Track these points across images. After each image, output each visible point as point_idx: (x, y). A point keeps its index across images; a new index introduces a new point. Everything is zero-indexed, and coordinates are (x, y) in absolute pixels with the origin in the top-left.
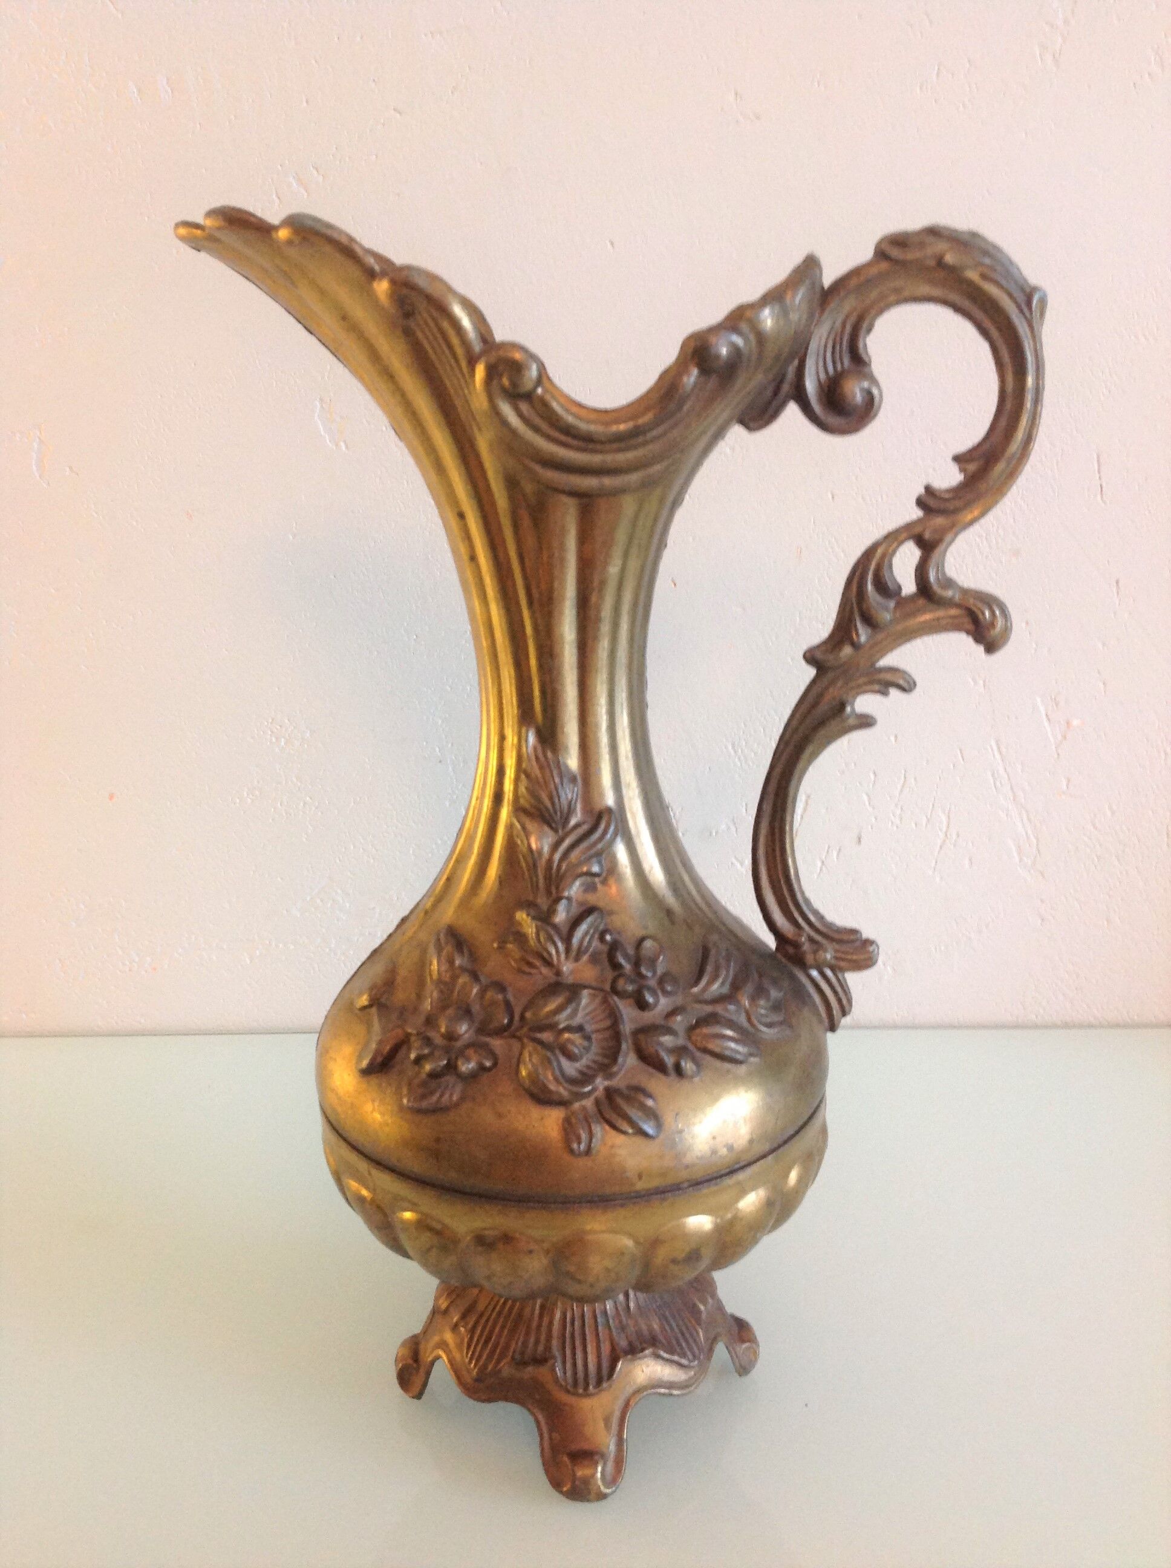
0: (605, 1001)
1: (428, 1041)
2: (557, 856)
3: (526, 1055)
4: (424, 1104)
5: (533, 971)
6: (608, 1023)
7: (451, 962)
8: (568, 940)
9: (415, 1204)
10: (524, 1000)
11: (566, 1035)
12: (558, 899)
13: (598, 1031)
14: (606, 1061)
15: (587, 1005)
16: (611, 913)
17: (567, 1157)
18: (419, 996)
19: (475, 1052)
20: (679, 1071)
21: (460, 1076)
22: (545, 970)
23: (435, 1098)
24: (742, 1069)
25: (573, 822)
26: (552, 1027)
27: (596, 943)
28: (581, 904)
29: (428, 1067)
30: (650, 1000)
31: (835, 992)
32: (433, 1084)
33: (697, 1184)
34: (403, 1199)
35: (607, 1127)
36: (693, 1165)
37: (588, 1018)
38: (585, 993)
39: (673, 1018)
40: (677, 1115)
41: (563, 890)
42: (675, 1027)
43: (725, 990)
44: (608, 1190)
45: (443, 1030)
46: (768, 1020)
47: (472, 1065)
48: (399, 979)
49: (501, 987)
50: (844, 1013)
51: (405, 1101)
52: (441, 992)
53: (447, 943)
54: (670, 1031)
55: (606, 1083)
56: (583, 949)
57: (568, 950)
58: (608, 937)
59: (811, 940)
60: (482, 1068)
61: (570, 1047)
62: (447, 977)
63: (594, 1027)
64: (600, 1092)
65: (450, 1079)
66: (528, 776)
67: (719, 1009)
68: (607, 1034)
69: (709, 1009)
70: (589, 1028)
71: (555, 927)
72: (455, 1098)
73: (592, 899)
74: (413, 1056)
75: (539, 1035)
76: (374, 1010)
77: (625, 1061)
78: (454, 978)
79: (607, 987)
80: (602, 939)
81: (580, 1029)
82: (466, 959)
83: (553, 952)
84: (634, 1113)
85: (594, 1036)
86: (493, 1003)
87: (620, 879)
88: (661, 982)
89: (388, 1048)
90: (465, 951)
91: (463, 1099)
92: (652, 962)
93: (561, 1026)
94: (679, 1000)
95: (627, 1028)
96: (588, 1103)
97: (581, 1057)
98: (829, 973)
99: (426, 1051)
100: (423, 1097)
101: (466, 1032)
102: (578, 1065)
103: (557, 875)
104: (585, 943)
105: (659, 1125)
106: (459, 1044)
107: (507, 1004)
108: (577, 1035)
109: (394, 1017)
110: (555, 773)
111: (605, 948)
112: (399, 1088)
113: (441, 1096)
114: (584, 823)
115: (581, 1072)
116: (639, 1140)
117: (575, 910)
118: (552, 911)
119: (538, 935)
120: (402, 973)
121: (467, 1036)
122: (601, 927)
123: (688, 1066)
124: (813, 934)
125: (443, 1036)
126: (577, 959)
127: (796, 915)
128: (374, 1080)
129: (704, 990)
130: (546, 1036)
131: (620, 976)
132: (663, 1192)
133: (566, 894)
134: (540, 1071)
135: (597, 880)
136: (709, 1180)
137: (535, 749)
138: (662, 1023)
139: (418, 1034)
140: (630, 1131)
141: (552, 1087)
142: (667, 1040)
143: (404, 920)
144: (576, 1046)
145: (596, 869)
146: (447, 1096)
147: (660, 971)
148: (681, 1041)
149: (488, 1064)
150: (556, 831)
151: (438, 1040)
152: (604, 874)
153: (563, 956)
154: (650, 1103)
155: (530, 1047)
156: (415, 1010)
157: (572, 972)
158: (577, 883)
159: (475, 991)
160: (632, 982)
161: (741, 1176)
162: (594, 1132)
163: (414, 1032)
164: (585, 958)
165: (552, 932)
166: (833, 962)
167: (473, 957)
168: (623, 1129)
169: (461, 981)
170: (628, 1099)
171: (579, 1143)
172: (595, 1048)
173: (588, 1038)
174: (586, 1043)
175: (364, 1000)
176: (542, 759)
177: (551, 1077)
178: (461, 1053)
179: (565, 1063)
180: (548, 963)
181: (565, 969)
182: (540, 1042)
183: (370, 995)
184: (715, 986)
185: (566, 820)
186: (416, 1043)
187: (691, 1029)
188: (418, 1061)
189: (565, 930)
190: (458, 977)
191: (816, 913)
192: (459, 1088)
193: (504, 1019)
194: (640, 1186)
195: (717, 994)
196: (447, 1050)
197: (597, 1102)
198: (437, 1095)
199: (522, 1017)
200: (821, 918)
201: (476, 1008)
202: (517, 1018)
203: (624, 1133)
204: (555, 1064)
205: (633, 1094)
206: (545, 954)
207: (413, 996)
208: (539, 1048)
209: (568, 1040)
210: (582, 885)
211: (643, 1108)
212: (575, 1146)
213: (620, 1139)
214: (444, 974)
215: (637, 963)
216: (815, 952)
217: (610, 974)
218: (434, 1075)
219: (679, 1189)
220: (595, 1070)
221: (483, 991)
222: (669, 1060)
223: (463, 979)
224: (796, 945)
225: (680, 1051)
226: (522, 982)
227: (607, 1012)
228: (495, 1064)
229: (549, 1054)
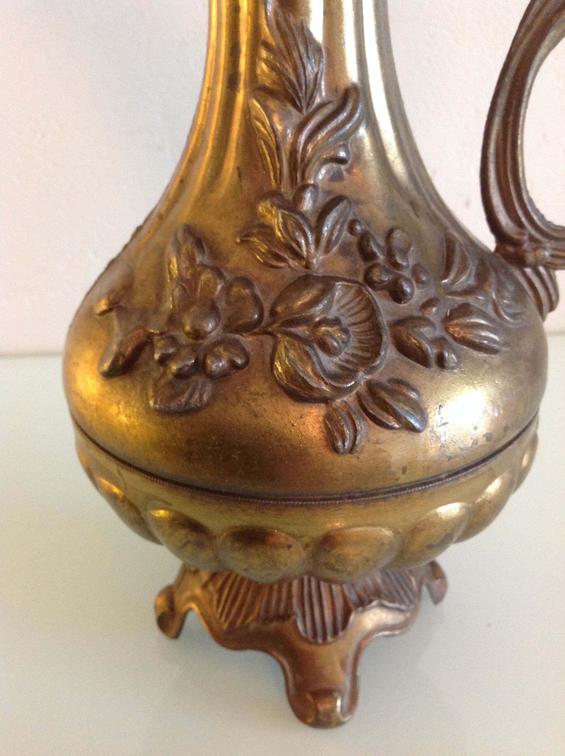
0: (359, 292)
1: (173, 341)
2: (303, 138)
3: (281, 350)
4: (173, 405)
5: (282, 264)
6: (364, 315)
7: (191, 259)
8: (317, 230)
9: (167, 503)
10: (273, 295)
11: (323, 329)
12: (305, 187)
13: (354, 324)
14: (368, 355)
15: (342, 297)
16: (358, 202)
17: (330, 456)
18: (159, 298)
19: (225, 350)
20: (441, 362)
21: (211, 376)
22: (294, 263)
23: (183, 399)
24: (496, 359)
25: (318, 100)
26: (307, 321)
27: (345, 233)
28: (328, 193)
29: (174, 367)
30: (408, 290)
31: (547, 289)
32: (182, 384)
33: (455, 473)
34: (156, 498)
35: (371, 423)
36: (456, 456)
37: (342, 311)
38: (339, 285)
39: (429, 309)
40: (441, 406)
41: (309, 178)
42: (431, 318)
43: (472, 282)
44: (371, 486)
45: (188, 328)
46: (512, 311)
47: (222, 364)
48: (137, 284)
49: (247, 282)
50: (552, 308)
51: (151, 403)
52: (184, 289)
53: (185, 241)
54: (427, 322)
55: (368, 377)
56: (334, 238)
57: (317, 241)
58: (358, 228)
59: (532, 239)
60: (233, 365)
61: (329, 340)
62: (188, 275)
63: (352, 320)
64: (362, 388)
65: (199, 379)
66: (267, 46)
67: (470, 300)
68: (366, 326)
69: (460, 300)
70: (345, 321)
71: (302, 215)
72: (205, 398)
73: (338, 187)
74: (157, 356)
75: (293, 330)
76: (113, 314)
77: (385, 355)
78: (196, 276)
79: (361, 279)
80: (351, 229)
81: (336, 322)
82: (206, 257)
83: (303, 242)
84: (401, 408)
85: (351, 329)
86: (242, 298)
87: (365, 166)
88: (415, 272)
89: (130, 349)
90: (205, 248)
91: (214, 397)
92: (405, 253)
93: (317, 319)
94: (431, 292)
95: (385, 319)
96: (349, 398)
97: (341, 351)
98: (542, 269)
99: (171, 350)
100: (172, 397)
101: (212, 330)
102: (336, 359)
103: (303, 159)
104: (336, 234)
105: (424, 420)
106: (206, 342)
107: (255, 298)
108: (335, 328)
109: (134, 318)
110: (299, 40)
111: (354, 239)
112: (144, 389)
113: (191, 396)
114: (330, 102)
115: (341, 367)
116: (405, 435)
117: (322, 199)
118: (298, 198)
119: (285, 224)
120: (140, 277)
121: (213, 334)
122: (350, 218)
123: (450, 356)
124: (533, 232)
125: (188, 334)
126: (327, 250)
127: (520, 213)
128: (118, 382)
129: (453, 282)
130: (302, 330)
131: (375, 266)
132: (425, 484)
133: (312, 182)
134: (300, 366)
135: (343, 167)
136: (466, 469)
137: (276, 14)
138: (420, 314)
139: (161, 334)
140: (397, 426)
141: (314, 383)
142: (426, 330)
143: (139, 229)
144: (335, 340)
145: (342, 154)
146: (196, 396)
147: (411, 262)
148: (439, 333)
149: (239, 361)
150: (299, 109)
151: (184, 339)
152: (350, 162)
153: (312, 247)
154: (413, 395)
155: (284, 341)
156: (156, 311)
157: (323, 264)
158: (323, 171)
159: (219, 287)
160: (388, 272)
161: (493, 463)
162: (359, 428)
163: (158, 332)
164: (335, 249)
165: (301, 221)
166: (550, 259)
167: (215, 254)
168: (390, 424)
169: (203, 277)
170: (392, 393)
171: (344, 442)
172: (353, 342)
173: (345, 331)
174: (344, 337)
175: (103, 306)
176: (283, 25)
177: (311, 374)
178: (210, 350)
179: (323, 357)
180: (297, 255)
181: (315, 261)
182: (295, 336)
183: (108, 299)
184: (464, 278)
185: (312, 97)
186: (159, 343)
187: (447, 320)
188: (164, 361)
189: (313, 220)
190: (200, 274)
191: (537, 211)
192: (209, 388)
193: (253, 315)
194: (404, 479)
195: (465, 286)
196: (194, 348)
197: (359, 396)
198: (186, 396)
199: (273, 313)
200: (542, 217)
201: (222, 305)
202: (266, 314)
203: (390, 428)
204: (314, 359)
205: (396, 387)
206: (294, 245)
207: (153, 297)
208: (296, 343)
209: (327, 333)
210: (328, 172)
211: (409, 401)
212: (340, 444)
213: (384, 434)
214: (185, 271)
215: (390, 254)
216: (535, 249)
217: (362, 266)
218: (180, 375)
219: (439, 480)
220: (357, 364)
221: (228, 288)
222: (432, 351)
223: (206, 276)
224: (517, 244)
225: (439, 342)
226: (268, 276)
227: (363, 303)
228: (247, 363)
229: (307, 348)
